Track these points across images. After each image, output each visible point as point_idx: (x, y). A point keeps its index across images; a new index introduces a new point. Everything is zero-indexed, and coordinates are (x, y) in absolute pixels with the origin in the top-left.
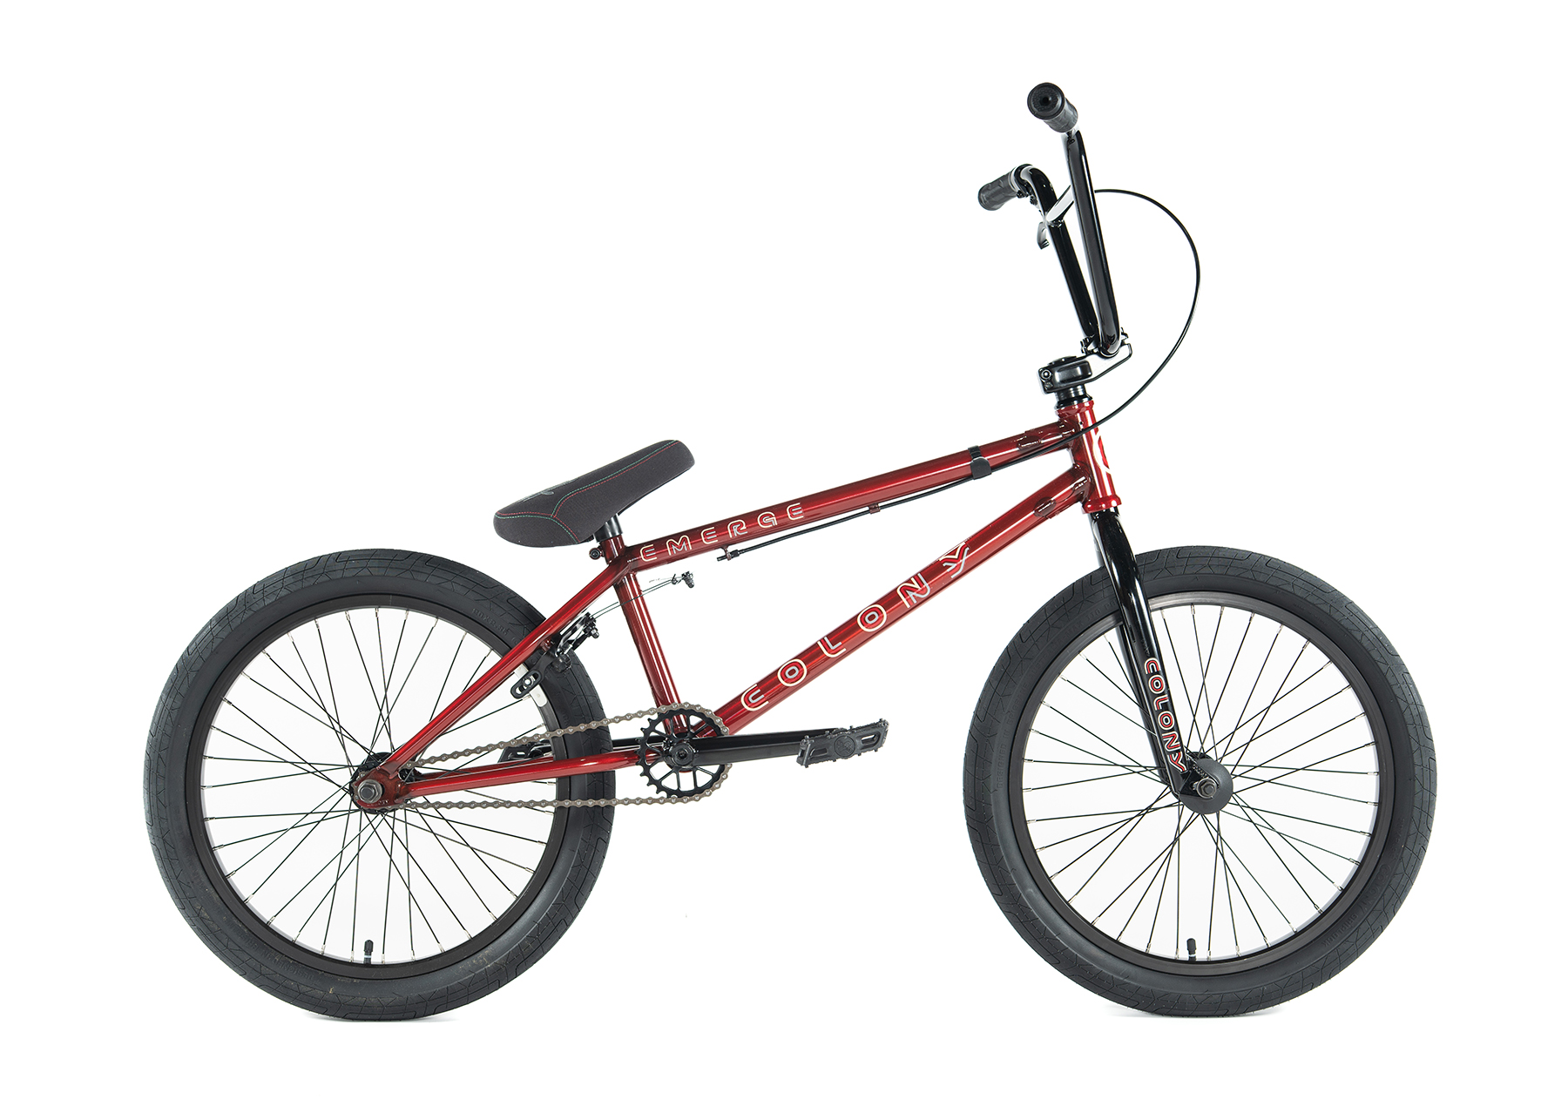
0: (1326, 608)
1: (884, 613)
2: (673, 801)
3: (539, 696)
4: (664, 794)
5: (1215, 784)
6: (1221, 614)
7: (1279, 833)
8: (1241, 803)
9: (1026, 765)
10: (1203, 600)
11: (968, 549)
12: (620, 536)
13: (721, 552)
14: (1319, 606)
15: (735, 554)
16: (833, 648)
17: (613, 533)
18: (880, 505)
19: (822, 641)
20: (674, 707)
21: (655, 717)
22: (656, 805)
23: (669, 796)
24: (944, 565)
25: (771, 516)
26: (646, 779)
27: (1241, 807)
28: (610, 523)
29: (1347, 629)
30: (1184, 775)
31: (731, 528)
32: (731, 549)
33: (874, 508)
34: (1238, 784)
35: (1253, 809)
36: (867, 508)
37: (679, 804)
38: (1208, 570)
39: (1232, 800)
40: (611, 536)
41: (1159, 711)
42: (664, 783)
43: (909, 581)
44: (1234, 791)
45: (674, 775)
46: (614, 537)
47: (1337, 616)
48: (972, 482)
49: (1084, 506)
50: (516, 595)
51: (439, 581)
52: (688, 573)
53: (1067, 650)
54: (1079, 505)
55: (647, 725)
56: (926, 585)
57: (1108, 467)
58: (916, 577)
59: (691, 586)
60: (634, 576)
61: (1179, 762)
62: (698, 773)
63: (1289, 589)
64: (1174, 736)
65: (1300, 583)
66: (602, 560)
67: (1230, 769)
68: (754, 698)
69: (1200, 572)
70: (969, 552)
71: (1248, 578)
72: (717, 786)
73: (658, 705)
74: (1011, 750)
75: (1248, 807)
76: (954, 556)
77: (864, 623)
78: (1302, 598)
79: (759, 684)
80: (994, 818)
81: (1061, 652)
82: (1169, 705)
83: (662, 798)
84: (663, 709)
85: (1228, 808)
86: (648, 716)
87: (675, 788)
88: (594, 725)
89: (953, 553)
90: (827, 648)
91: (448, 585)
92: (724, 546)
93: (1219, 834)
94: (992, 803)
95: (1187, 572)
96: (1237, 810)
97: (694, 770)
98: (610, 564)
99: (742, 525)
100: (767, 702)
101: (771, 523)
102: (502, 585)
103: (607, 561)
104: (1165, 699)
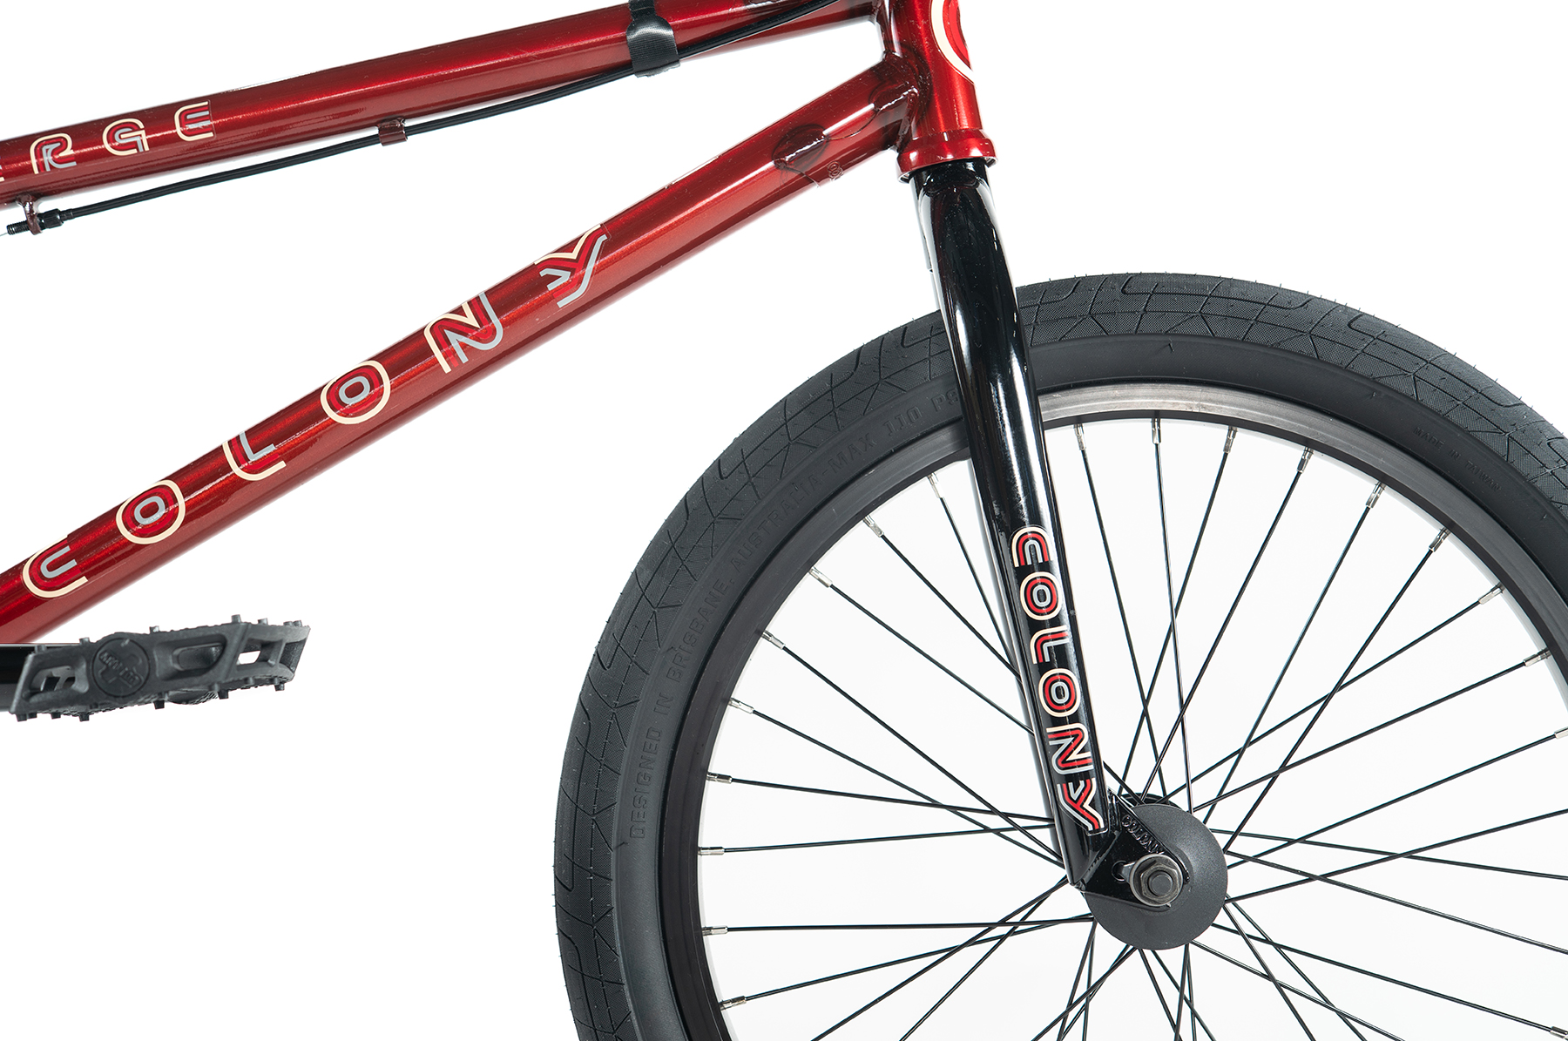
0: (1498, 444)
1: (387, 383)
5: (1177, 872)
6: (1227, 449)
7: (1343, 1016)
8: (1248, 929)
9: (711, 787)
10: (1182, 406)
11: (604, 238)
13: (17, 214)
14: (1480, 436)
15: (52, 219)
16: (254, 458)
18: (408, 123)
19: (235, 443)
24: (543, 273)
25: (135, 128)
27: (1247, 938)
29: (1550, 501)
30: (1099, 843)
31: (39, 155)
32: (44, 206)
33: (392, 132)
34: (1239, 880)
35: (1278, 947)
36: (374, 131)
38: (1198, 327)
39: (1222, 918)
41: (1043, 667)
43: (459, 311)
44: (1232, 892)
47: (1524, 465)
48: (631, 81)
49: (903, 162)
53: (832, 508)
54: (890, 156)
56: (496, 321)
57: (968, 64)
58: (475, 304)
61: (1086, 805)
63: (1405, 386)
64: (1077, 736)
65: (1433, 376)
67: (1222, 840)
68: (51, 567)
69: (1179, 330)
70: (605, 249)
71: (1300, 354)
74: (675, 747)
75: (1267, 941)
76: (570, 260)
77: (336, 404)
78: (1437, 413)
79: (73, 538)
80: (615, 912)
81: (816, 511)
82: (1071, 651)
85: (1209, 937)
89: (568, 247)
90: (241, 458)
92: (23, 198)
93: (1186, 1000)
94: (613, 875)
95: (1145, 328)
96: (1234, 946)
99: (63, 147)
100: (84, 580)
101: (134, 145)
104: (1059, 636)
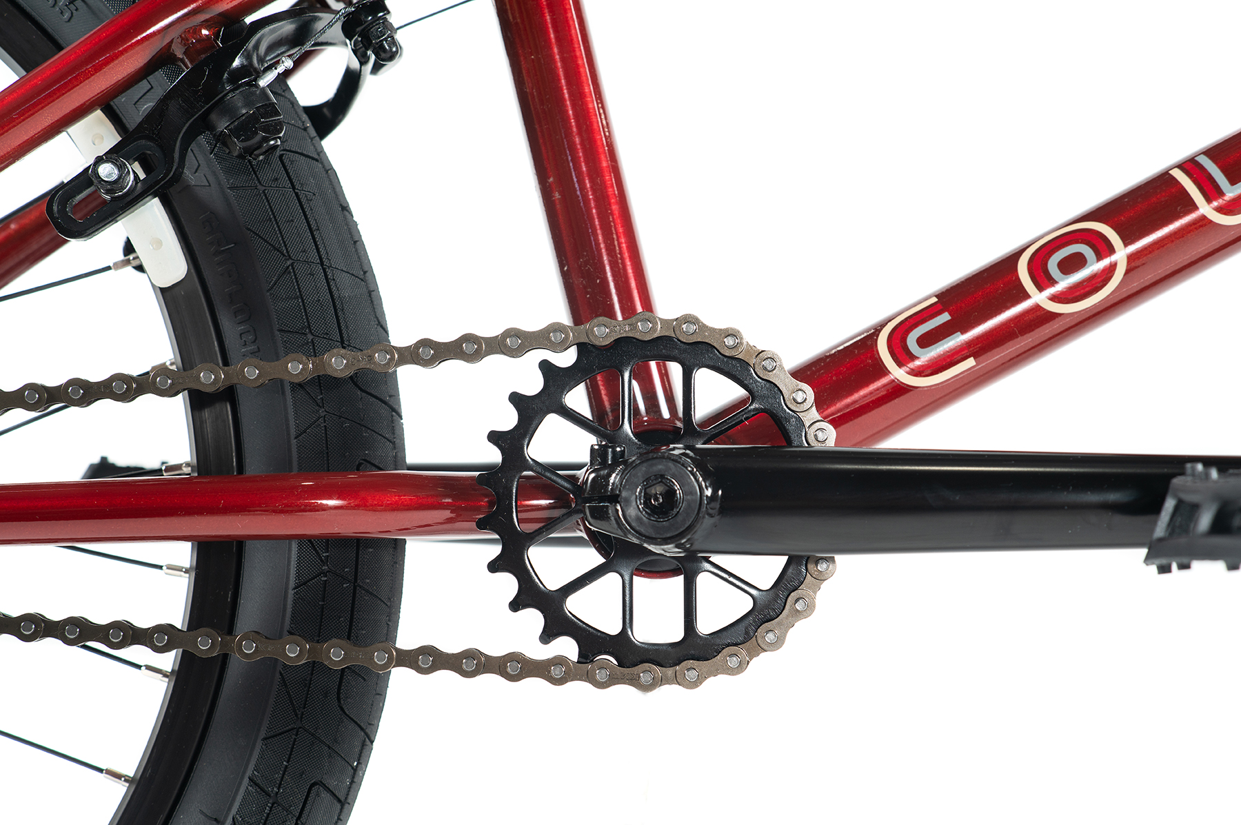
2: (601, 675)
3: (158, 243)
4: (567, 647)
20: (643, 330)
21: (566, 359)
22: (534, 684)
23: (586, 655)
26: (508, 584)
37: (623, 692)
42: (575, 605)
45: (612, 581)
55: (533, 384)
62: (705, 582)
72: (770, 637)
73: (577, 319)
83: (560, 661)
84: (601, 332)
86: (537, 356)
87: (612, 626)
88: (338, 363)
97: (687, 568)
100: (971, 362)
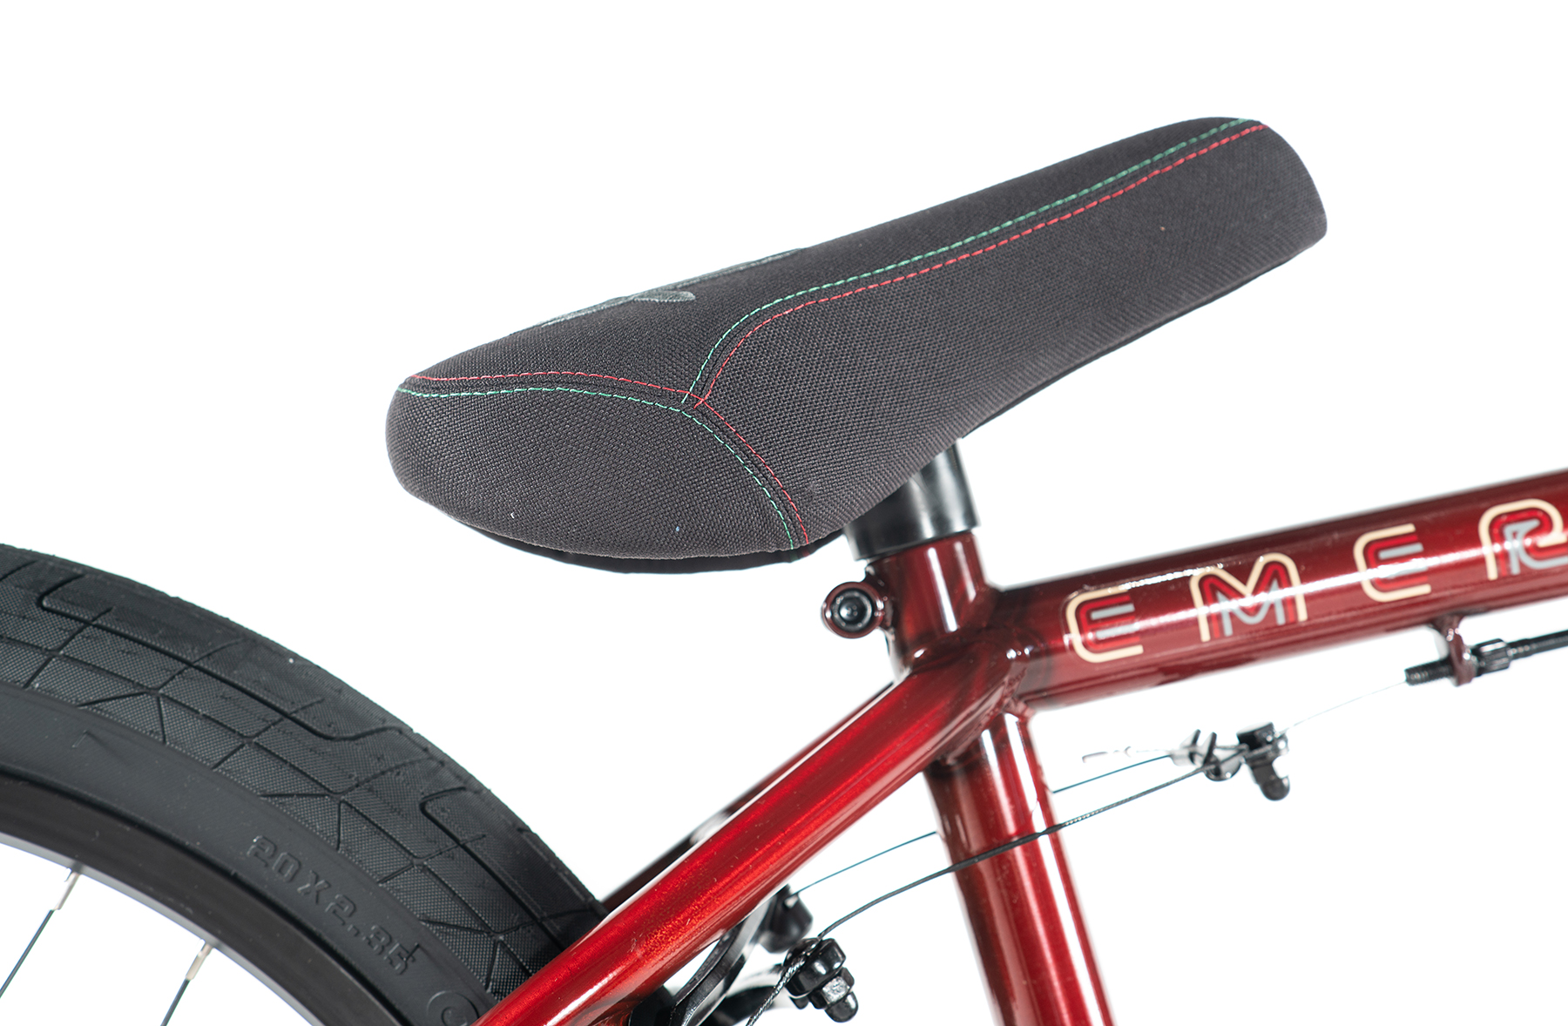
12: (966, 537)
13: (1425, 645)
15: (1486, 661)
17: (940, 520)
28: (929, 474)
32: (1474, 630)
40: (928, 531)
46: (944, 540)
50: (465, 785)
51: (97, 687)
52: (1269, 728)
59: (1273, 788)
60: (1023, 726)
66: (878, 639)
91: (137, 714)
92: (1440, 616)
98: (917, 667)
99: (1545, 525)
102: (402, 730)
103: (902, 650)
